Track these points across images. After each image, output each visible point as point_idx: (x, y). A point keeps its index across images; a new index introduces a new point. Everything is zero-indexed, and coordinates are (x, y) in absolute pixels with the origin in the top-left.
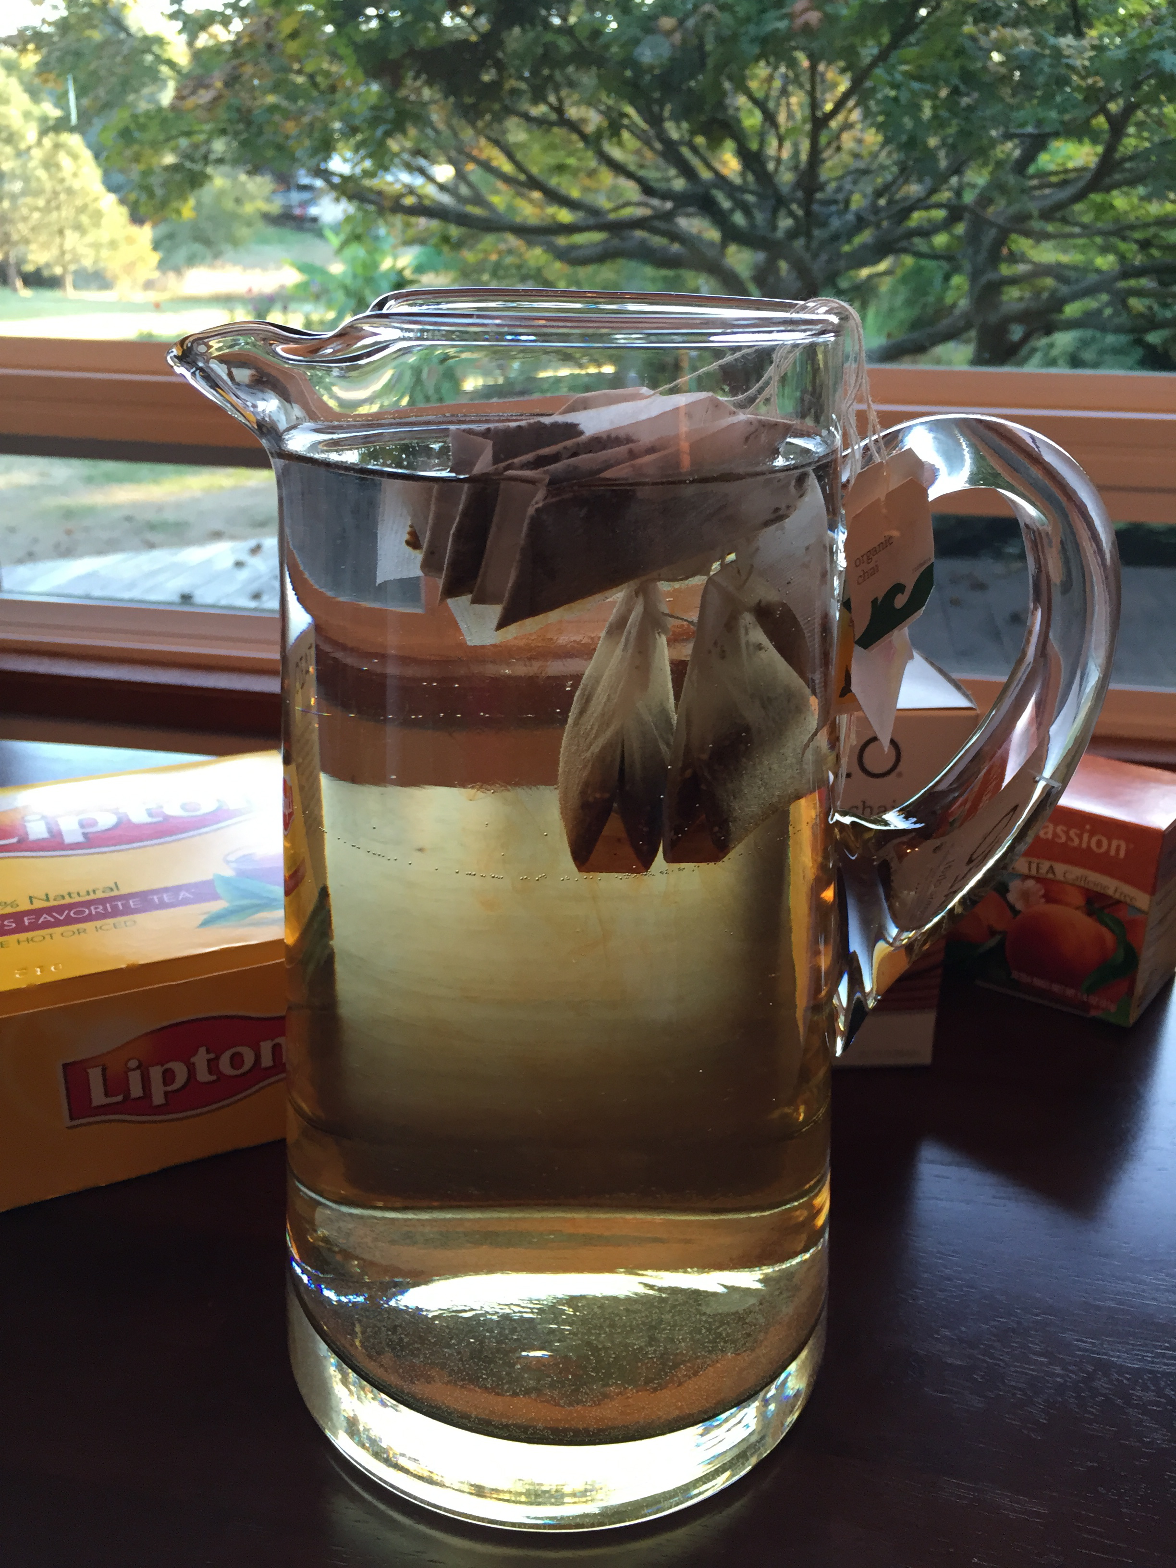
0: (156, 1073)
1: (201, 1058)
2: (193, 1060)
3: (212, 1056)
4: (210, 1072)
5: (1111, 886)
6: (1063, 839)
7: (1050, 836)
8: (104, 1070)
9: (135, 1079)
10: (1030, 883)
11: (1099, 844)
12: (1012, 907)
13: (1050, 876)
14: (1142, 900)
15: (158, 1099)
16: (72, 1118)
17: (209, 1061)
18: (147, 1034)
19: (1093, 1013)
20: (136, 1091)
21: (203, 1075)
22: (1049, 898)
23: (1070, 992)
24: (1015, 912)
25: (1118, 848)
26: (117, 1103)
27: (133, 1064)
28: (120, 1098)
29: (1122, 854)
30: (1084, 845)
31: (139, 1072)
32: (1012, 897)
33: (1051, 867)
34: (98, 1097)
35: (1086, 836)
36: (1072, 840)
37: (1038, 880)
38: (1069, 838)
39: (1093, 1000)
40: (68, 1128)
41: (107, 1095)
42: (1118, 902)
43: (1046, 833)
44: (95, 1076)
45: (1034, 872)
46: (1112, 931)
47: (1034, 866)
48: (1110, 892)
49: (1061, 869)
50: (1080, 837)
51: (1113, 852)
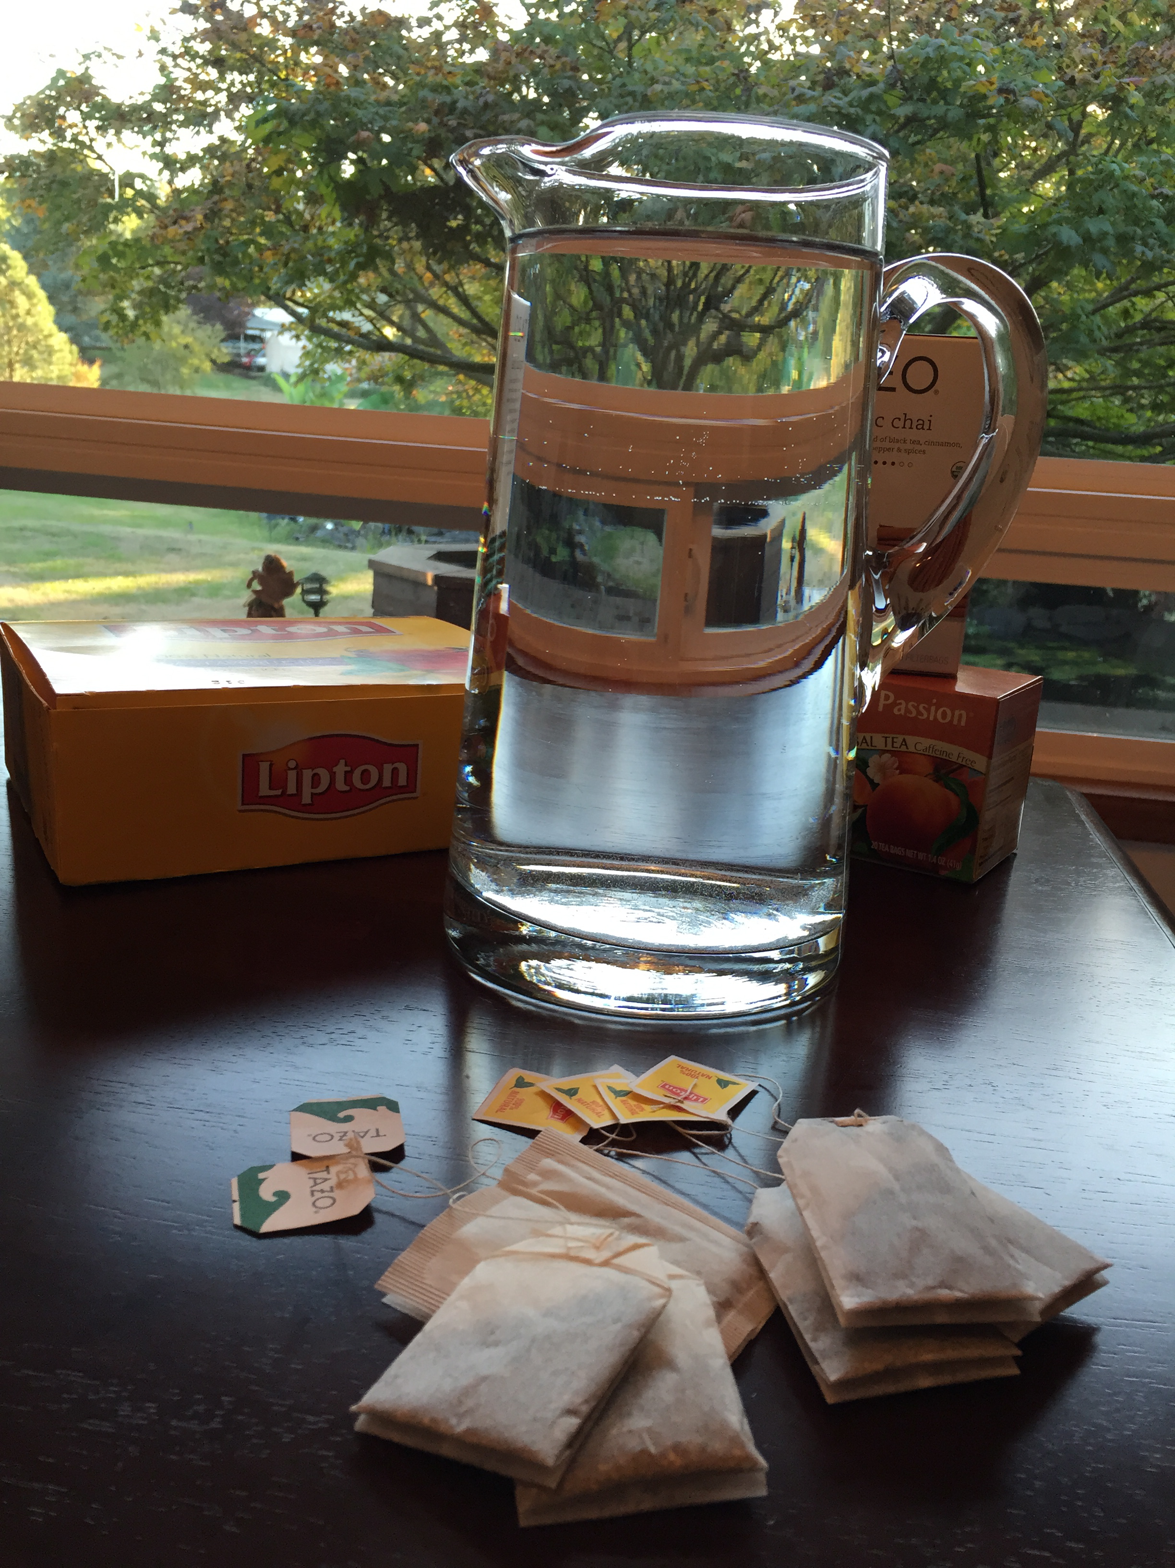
0: (307, 774)
1: (341, 769)
2: (335, 769)
3: (348, 769)
4: (346, 783)
5: (954, 752)
6: (914, 714)
7: (902, 712)
8: (271, 766)
9: (292, 776)
10: (887, 756)
11: (944, 715)
12: (871, 781)
13: (904, 748)
14: (979, 762)
15: (306, 799)
16: (243, 804)
17: (346, 772)
18: (304, 741)
19: (944, 873)
20: (292, 789)
21: (341, 786)
22: (903, 770)
23: (921, 856)
24: (874, 785)
25: (960, 716)
26: (276, 796)
27: (292, 764)
28: (279, 792)
29: (963, 723)
30: (931, 718)
31: (295, 772)
32: (871, 772)
33: (904, 740)
34: (264, 790)
35: (933, 708)
36: (922, 715)
37: (894, 753)
38: (919, 713)
39: (942, 861)
40: (240, 811)
41: (271, 788)
42: (962, 766)
43: (899, 710)
44: (264, 767)
45: (889, 747)
46: (957, 794)
47: (889, 740)
48: (954, 759)
49: (911, 740)
50: (928, 711)
51: (955, 722)
